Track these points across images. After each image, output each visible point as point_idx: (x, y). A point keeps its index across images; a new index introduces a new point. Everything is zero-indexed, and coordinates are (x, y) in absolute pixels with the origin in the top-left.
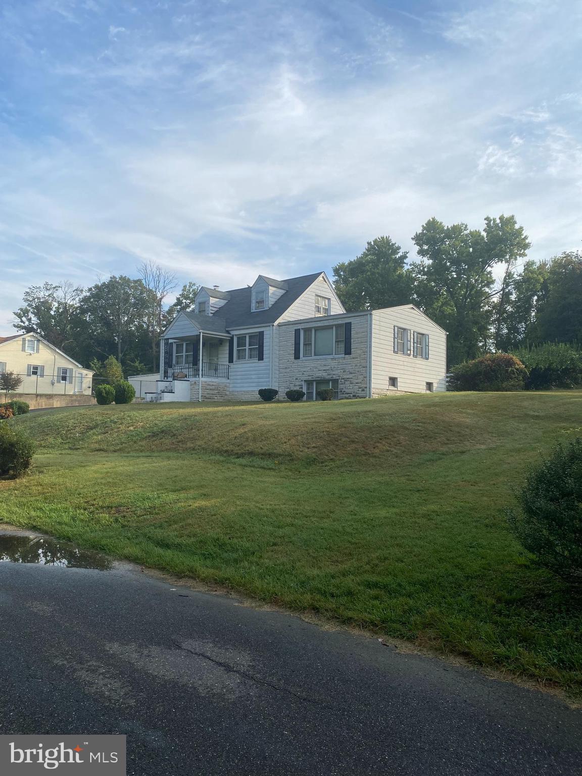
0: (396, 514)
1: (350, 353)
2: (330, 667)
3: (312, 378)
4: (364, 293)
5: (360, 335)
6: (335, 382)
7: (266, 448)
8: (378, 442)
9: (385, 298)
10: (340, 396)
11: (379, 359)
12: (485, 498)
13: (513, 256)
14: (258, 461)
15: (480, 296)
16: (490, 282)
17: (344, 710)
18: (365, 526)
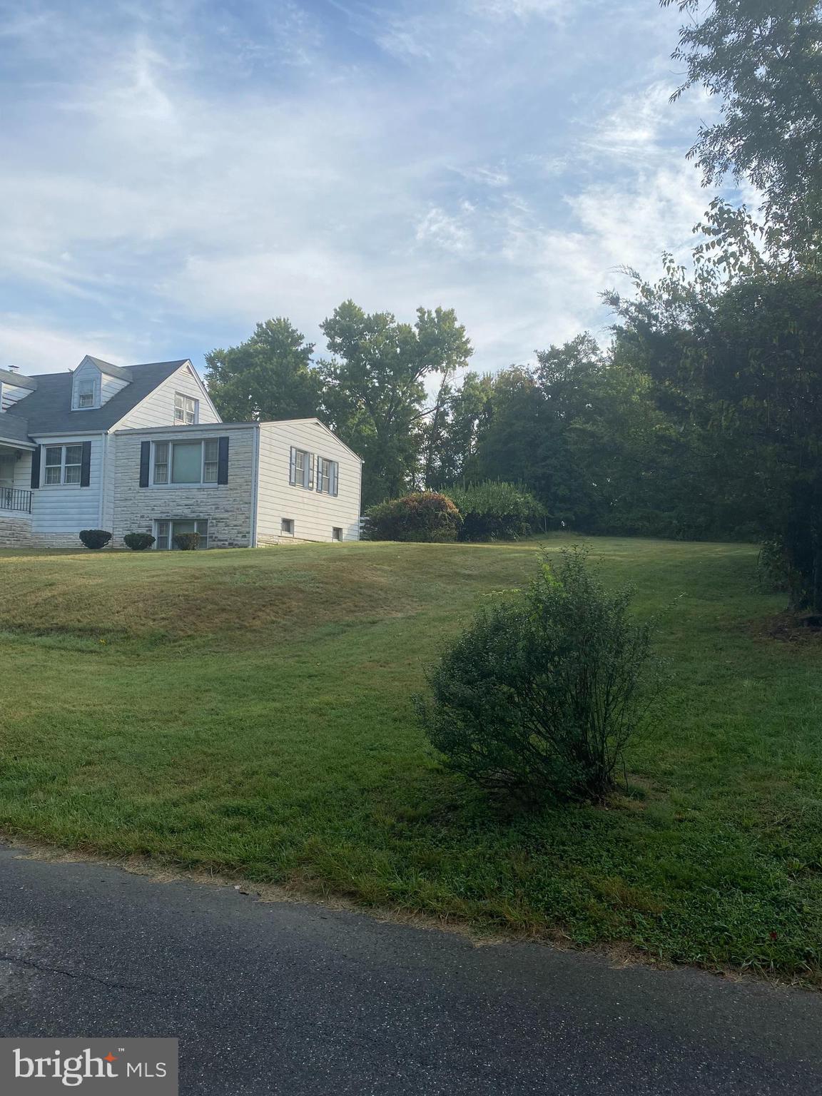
0: (276, 710)
1: (226, 482)
2: (160, 934)
3: (167, 516)
4: (250, 396)
5: (242, 457)
6: (203, 523)
7: (85, 621)
8: (260, 610)
9: (282, 406)
10: (209, 543)
11: (268, 492)
12: (396, 683)
13: (452, 364)
14: (71, 641)
15: (408, 414)
16: (421, 397)
17: (174, 992)
18: (230, 729)
